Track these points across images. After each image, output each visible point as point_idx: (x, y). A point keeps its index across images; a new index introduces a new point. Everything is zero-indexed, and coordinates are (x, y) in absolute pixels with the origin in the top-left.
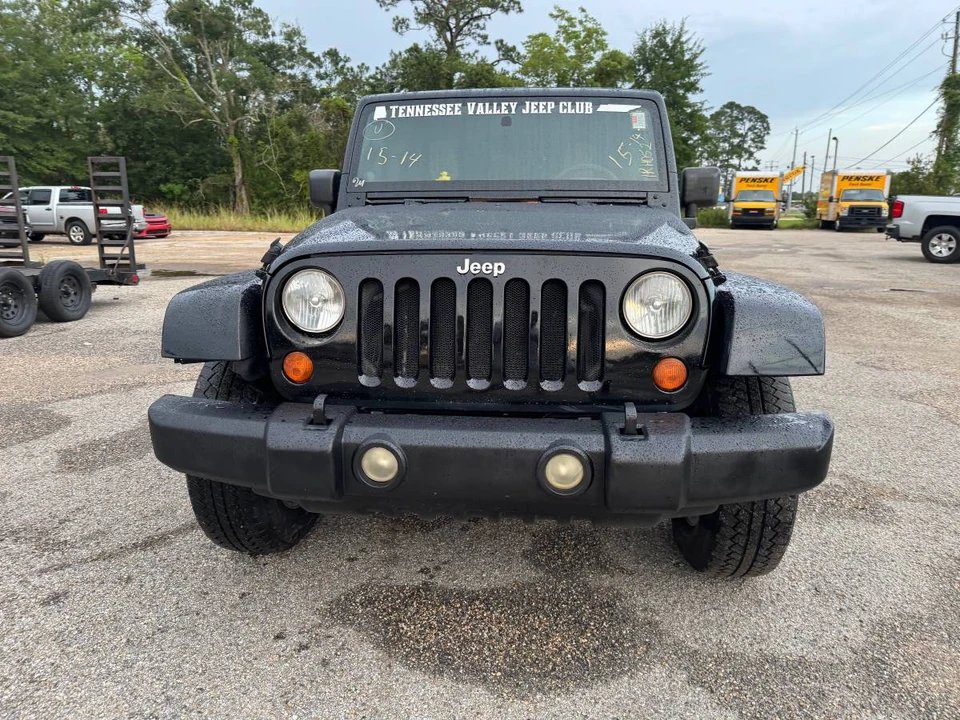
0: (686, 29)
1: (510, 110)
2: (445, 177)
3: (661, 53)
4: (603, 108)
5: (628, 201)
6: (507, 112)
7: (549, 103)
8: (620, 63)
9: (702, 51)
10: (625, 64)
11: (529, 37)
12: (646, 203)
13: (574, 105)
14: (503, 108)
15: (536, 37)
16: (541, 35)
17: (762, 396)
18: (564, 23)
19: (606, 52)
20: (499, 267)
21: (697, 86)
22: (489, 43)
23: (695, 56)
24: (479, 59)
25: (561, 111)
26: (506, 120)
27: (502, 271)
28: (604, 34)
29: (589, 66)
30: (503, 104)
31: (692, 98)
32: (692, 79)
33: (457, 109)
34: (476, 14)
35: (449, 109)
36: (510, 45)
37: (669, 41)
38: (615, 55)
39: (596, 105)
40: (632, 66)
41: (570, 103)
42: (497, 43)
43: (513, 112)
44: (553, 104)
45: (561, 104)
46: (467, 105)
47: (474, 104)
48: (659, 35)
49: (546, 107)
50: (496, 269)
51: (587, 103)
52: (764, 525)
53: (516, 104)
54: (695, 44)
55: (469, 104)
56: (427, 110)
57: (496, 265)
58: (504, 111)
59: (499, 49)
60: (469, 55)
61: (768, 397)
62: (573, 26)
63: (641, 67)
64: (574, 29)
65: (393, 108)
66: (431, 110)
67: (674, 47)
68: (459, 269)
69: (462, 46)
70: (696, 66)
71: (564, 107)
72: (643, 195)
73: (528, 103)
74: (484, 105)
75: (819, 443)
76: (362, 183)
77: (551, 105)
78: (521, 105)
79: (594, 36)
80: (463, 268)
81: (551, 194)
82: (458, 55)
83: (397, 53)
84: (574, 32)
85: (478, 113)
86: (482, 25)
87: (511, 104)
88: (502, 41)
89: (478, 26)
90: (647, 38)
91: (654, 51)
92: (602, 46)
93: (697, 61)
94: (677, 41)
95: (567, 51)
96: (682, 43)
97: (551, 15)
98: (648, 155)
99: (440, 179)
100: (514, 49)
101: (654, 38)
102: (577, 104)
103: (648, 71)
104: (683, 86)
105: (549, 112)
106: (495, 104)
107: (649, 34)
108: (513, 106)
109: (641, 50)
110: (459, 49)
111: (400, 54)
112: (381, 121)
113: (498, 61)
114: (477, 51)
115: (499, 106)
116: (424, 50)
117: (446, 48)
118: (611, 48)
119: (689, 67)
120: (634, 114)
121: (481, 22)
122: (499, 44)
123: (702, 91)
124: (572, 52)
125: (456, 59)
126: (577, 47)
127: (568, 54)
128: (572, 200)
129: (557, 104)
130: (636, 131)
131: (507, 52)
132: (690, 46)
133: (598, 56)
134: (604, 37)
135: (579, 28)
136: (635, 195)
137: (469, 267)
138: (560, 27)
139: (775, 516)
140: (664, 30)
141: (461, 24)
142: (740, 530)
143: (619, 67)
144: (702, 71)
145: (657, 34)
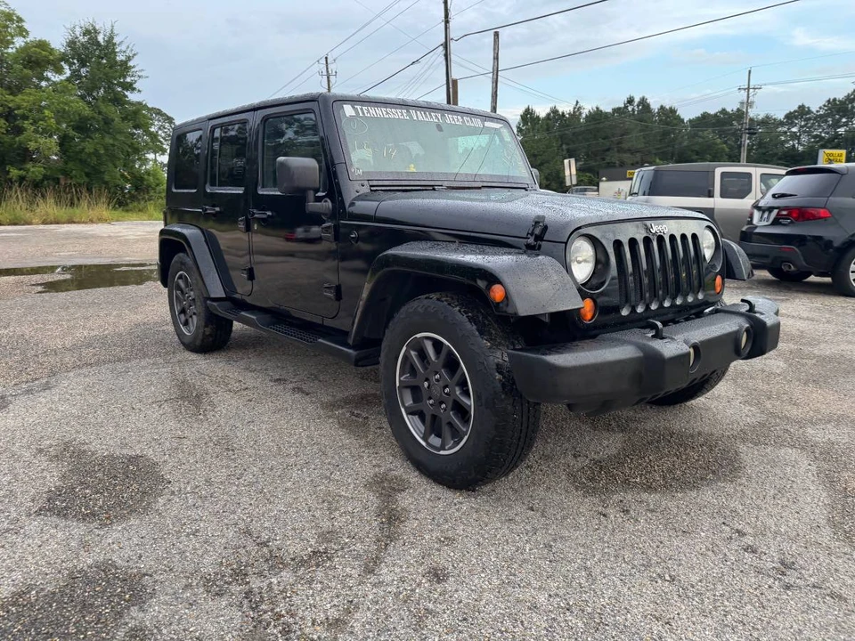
0: (116, 31)
1: (438, 120)
3: (95, 50)
8: (50, 53)
10: (56, 55)
13: (472, 120)
14: (433, 117)
19: (28, 40)
21: (134, 86)
23: (129, 59)
26: (438, 127)
29: (10, 50)
31: (132, 97)
32: (128, 80)
37: (100, 38)
38: (42, 45)
40: (64, 58)
41: (469, 118)
43: (441, 121)
44: (460, 117)
47: (414, 111)
48: (91, 32)
49: (458, 119)
54: (128, 47)
55: (411, 111)
56: (384, 113)
58: (435, 120)
63: (75, 61)
65: (359, 107)
67: (107, 47)
70: (131, 67)
71: (468, 121)
74: (421, 113)
78: (443, 115)
85: (419, 120)
90: (78, 34)
91: (87, 48)
92: (22, 32)
93: (131, 64)
94: (110, 41)
96: (115, 45)
98: (520, 158)
101: (84, 35)
103: (83, 64)
104: (120, 84)
106: (428, 113)
107: (78, 30)
108: (439, 115)
109: (72, 44)
112: (353, 117)
115: (430, 115)
119: (124, 68)
123: (139, 91)
129: (463, 118)
130: (508, 142)
132: (123, 48)
133: (19, 42)
134: (23, 24)
140: (94, 29)
143: (51, 58)
144: (140, 74)
145: (86, 32)
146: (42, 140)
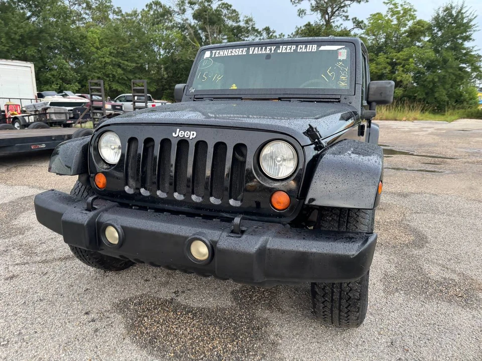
0: (465, 5)
1: (271, 51)
2: (234, 87)
3: (449, 20)
4: (323, 48)
5: (329, 100)
6: (269, 52)
7: (293, 46)
8: (423, 27)
9: (475, 17)
10: (426, 27)
11: (371, 15)
12: (339, 102)
13: (306, 47)
14: (268, 49)
15: (375, 15)
16: (378, 14)
17: (348, 219)
18: (392, 6)
19: (415, 21)
20: (193, 134)
21: (471, 37)
22: (349, 20)
23: (471, 20)
24: (343, 28)
25: (298, 51)
26: (268, 56)
27: (194, 137)
28: (415, 11)
29: (405, 29)
30: (268, 48)
31: (467, 44)
32: (468, 33)
33: (244, 51)
34: (342, 5)
35: (240, 51)
36: (360, 20)
37: (454, 13)
38: (420, 23)
39: (319, 46)
40: (430, 28)
41: (304, 46)
42: (353, 19)
43: (273, 52)
44: (295, 46)
45: (299, 46)
46: (249, 49)
47: (253, 48)
48: (448, 10)
49: (291, 49)
50: (191, 135)
51: (314, 46)
52: (341, 298)
53: (275, 47)
54: (471, 13)
55: (251, 48)
56: (230, 52)
57: (192, 132)
58: (268, 52)
59: (354, 22)
60: (337, 26)
61: (351, 220)
62: (397, 7)
63: (435, 28)
64: (397, 9)
65: (214, 52)
66: (232, 52)
67: (457, 16)
68: (174, 134)
69: (334, 22)
70: (471, 26)
71: (301, 48)
72: (338, 97)
73: (281, 47)
74: (258, 49)
75: (354, 253)
76: (193, 91)
77: (294, 47)
78: (278, 47)
79: (408, 12)
80: (175, 134)
81: (286, 96)
82: (331, 27)
83: (299, 27)
84: (397, 11)
85: (254, 53)
86: (345, 11)
87: (272, 47)
88: (356, 18)
89: (344, 11)
90: (440, 12)
91: (444, 19)
92: (413, 17)
93: (472, 23)
94: (459, 12)
95: (392, 21)
96: (462, 13)
97: (384, 3)
98: (345, 74)
99: (231, 88)
100: (362, 22)
101: (445, 11)
102: (308, 46)
103: (440, 30)
104: (461, 38)
105: (292, 51)
106: (264, 48)
107: (441, 9)
108: (273, 48)
109: (436, 19)
110: (332, 24)
111: (301, 27)
112: (207, 59)
113: (353, 29)
114: (341, 24)
115: (266, 49)
116: (314, 25)
117: (325, 23)
118: (418, 19)
119: (467, 27)
120: (340, 51)
121: (345, 9)
122: (354, 20)
123: (474, 40)
124: (395, 22)
125: (330, 29)
126: (398, 19)
127: (392, 23)
128: (288, 99)
129: (297, 47)
130: (340, 61)
131: (358, 24)
132: (467, 15)
133: (410, 23)
134: (414, 13)
135: (400, 8)
136: (334, 97)
137: (179, 133)
138: (389, 9)
139: (347, 293)
140: (451, 6)
141: (334, 10)
142: (327, 299)
143: (422, 29)
144: (474, 29)
145: (447, 9)
146: (404, 76)
